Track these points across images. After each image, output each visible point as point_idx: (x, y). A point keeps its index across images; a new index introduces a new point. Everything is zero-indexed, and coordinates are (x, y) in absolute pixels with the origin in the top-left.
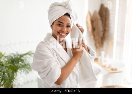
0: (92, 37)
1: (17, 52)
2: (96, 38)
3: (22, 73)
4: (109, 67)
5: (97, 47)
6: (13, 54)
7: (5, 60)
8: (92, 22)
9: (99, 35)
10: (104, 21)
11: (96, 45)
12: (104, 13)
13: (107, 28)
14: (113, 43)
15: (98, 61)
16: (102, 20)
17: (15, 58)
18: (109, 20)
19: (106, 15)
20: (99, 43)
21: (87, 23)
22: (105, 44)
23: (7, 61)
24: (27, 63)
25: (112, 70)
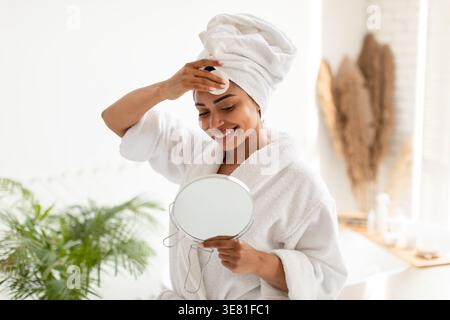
0: (338, 145)
1: (91, 202)
2: (351, 149)
3: (120, 268)
4: (408, 248)
5: (354, 181)
6: (79, 207)
7: (52, 230)
8: (337, 94)
9: (361, 140)
10: (377, 92)
11: (350, 172)
12: (376, 63)
13: (387, 115)
14: (409, 164)
15: (365, 228)
16: (369, 86)
17: (86, 221)
18: (393, 88)
19: (382, 73)
20: (362, 166)
21: (319, 97)
22: (382, 169)
23: (59, 233)
24: (129, 237)
25: (421, 256)
